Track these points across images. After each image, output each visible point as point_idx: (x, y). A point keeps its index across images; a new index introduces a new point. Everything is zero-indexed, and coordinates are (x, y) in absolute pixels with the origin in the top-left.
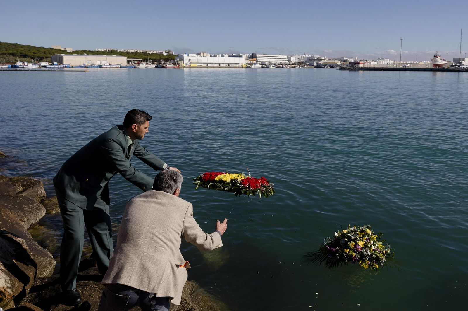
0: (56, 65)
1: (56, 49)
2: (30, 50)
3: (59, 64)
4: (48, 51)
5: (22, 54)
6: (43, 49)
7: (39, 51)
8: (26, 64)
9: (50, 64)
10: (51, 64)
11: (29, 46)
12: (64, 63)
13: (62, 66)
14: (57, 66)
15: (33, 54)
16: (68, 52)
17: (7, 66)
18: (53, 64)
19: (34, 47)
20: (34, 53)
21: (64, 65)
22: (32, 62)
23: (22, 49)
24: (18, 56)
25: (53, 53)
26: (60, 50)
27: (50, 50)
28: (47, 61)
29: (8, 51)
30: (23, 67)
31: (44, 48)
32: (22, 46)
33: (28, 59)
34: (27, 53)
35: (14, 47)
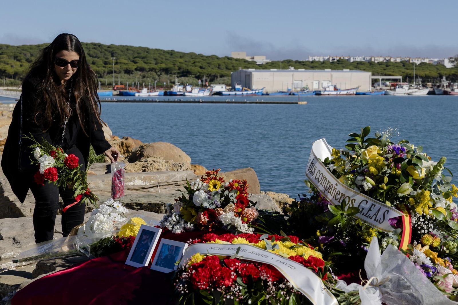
0: (239, 90)
1: (237, 60)
2: (194, 62)
3: (244, 88)
4: (224, 63)
5: (182, 70)
6: (216, 60)
7: (208, 63)
8: (189, 88)
9: (228, 88)
10: (230, 87)
11: (192, 55)
12: (254, 87)
13: (250, 92)
14: (241, 93)
15: (200, 70)
16: (258, 63)
17: (157, 93)
18: (234, 89)
19: (201, 56)
20: (201, 67)
21: (252, 90)
22: (197, 85)
23: (181, 60)
24: (174, 74)
25: (233, 66)
26: (245, 61)
27: (226, 61)
28: (223, 84)
29: (159, 65)
30: (184, 95)
31: (218, 58)
32: (182, 55)
33: (191, 79)
34: (189, 68)
35: (169, 56)
